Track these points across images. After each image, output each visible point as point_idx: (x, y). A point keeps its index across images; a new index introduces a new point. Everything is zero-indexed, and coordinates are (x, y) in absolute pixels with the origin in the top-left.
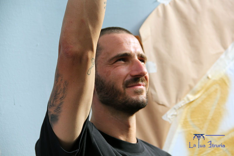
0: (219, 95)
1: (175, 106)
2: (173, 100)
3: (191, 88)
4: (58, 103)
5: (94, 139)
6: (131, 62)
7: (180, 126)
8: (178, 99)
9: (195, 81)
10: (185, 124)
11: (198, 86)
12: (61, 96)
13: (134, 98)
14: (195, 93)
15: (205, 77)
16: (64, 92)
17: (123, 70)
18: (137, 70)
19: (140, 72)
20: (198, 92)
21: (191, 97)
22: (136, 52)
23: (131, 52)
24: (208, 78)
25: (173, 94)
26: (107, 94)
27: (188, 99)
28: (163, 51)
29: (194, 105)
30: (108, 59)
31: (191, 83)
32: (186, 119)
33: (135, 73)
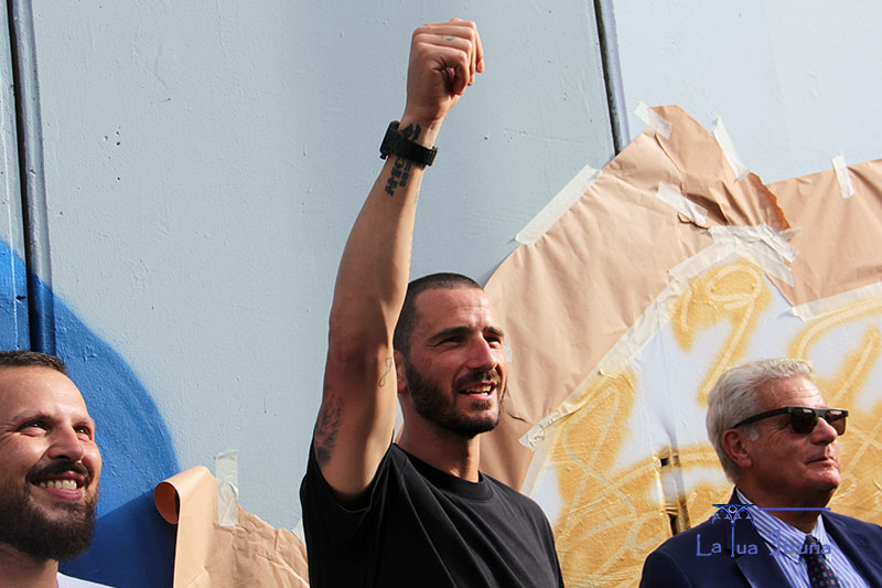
0: (616, 403)
1: (542, 422)
2: (539, 412)
3: (570, 390)
4: (330, 431)
5: (402, 477)
6: (470, 342)
7: (549, 456)
8: (546, 409)
9: (577, 380)
10: (558, 453)
11: (581, 389)
12: (333, 420)
13: (472, 415)
14: (576, 401)
15: (594, 373)
16: (338, 415)
17: (456, 357)
18: (477, 359)
19: (484, 362)
20: (583, 398)
21: (570, 408)
22: (479, 324)
23: (470, 325)
24: (599, 373)
25: (539, 400)
26: (426, 399)
27: (565, 411)
28: (523, 325)
29: (574, 420)
30: (428, 336)
31: (571, 382)
32: (560, 444)
33: (475, 364)
